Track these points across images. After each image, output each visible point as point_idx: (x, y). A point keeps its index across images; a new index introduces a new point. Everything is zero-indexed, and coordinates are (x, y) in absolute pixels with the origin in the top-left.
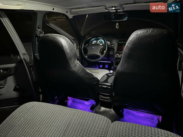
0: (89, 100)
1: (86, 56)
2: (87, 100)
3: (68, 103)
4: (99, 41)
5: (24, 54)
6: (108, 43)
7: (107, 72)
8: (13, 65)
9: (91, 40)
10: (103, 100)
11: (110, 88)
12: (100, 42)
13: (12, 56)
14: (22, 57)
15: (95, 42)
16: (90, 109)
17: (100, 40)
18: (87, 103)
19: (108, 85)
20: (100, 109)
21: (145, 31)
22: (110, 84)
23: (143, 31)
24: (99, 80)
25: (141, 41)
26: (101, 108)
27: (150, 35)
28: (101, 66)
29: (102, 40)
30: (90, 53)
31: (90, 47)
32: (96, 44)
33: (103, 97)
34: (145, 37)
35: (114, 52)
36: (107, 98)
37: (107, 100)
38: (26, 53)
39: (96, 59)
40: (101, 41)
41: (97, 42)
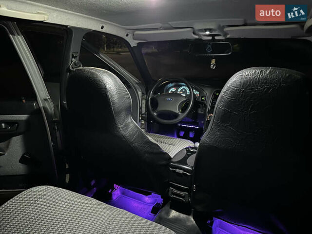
0: (150, 194)
1: (155, 112)
2: (147, 194)
3: (113, 196)
4: (180, 89)
5: (46, 100)
6: (197, 94)
7: (189, 144)
8: (24, 117)
9: (166, 87)
10: (175, 196)
11: (189, 174)
12: (182, 90)
13: (24, 101)
14: (41, 105)
15: (173, 90)
16: (151, 212)
17: (183, 87)
18: (147, 199)
19: (187, 169)
20: (168, 213)
21: (257, 72)
22: (190, 168)
23: (254, 71)
24: (170, 158)
25: (249, 89)
26: (171, 211)
27: (266, 79)
28: (182, 133)
29: (186, 88)
30: (162, 107)
31: (164, 97)
32: (175, 94)
33: (175, 191)
34: (256, 83)
35: (205, 110)
36: (183, 194)
37: (184, 197)
38: (49, 99)
39: (173, 119)
40: (184, 90)
41: (177, 91)
